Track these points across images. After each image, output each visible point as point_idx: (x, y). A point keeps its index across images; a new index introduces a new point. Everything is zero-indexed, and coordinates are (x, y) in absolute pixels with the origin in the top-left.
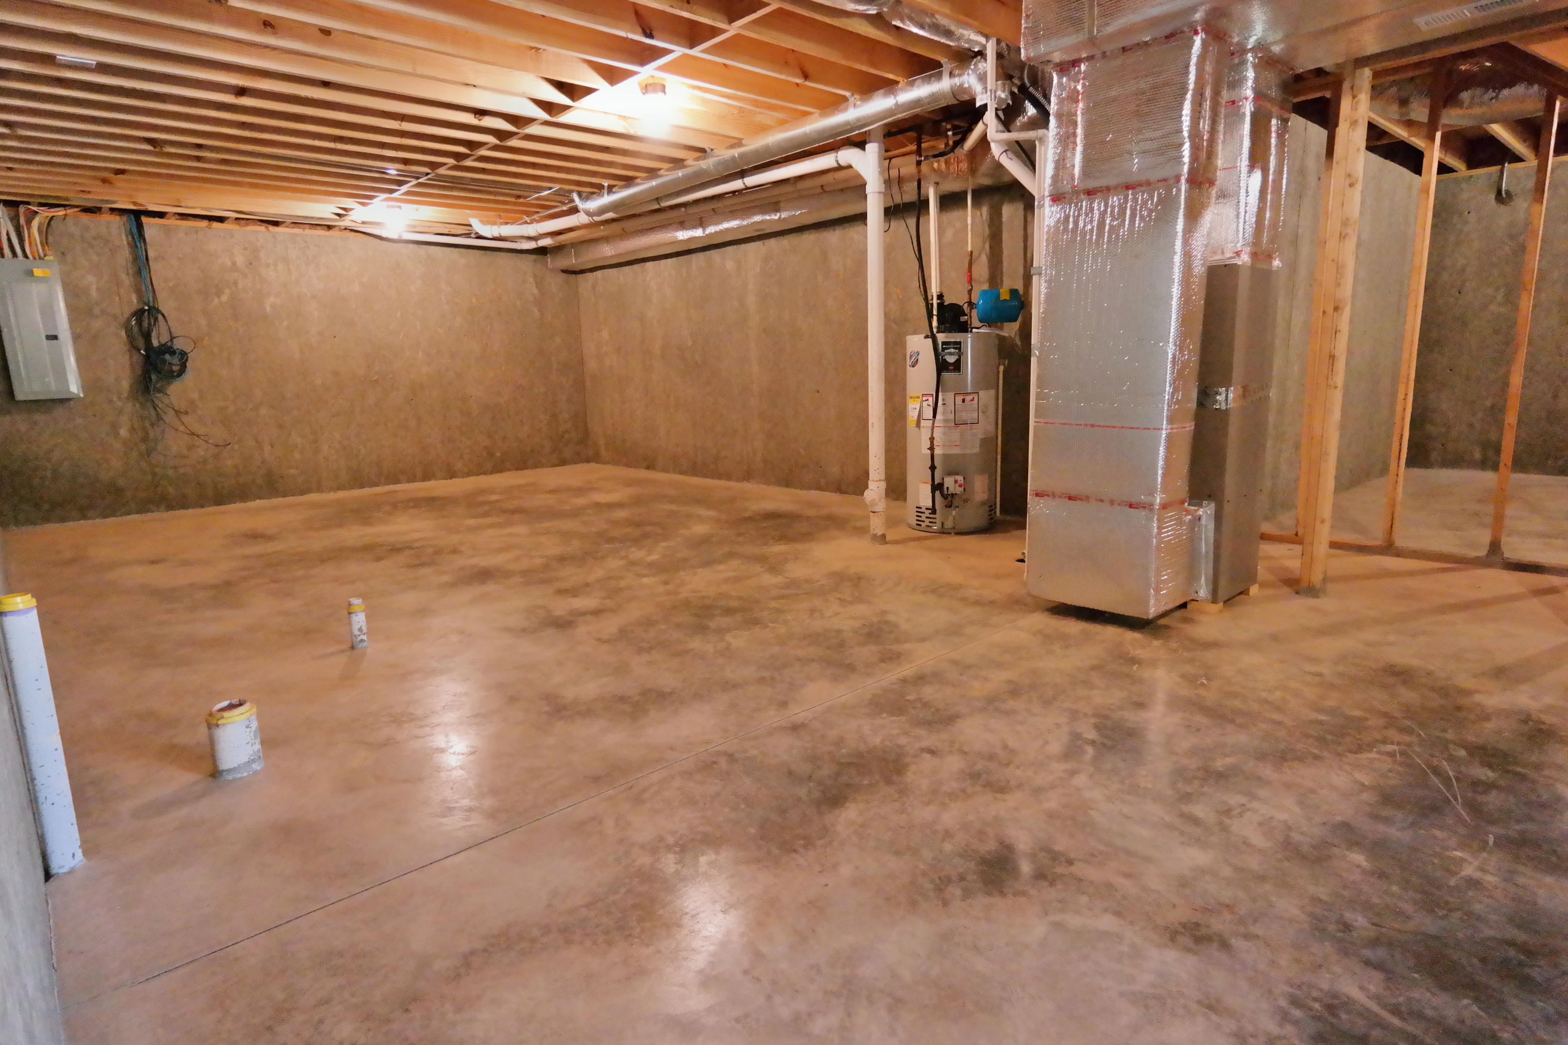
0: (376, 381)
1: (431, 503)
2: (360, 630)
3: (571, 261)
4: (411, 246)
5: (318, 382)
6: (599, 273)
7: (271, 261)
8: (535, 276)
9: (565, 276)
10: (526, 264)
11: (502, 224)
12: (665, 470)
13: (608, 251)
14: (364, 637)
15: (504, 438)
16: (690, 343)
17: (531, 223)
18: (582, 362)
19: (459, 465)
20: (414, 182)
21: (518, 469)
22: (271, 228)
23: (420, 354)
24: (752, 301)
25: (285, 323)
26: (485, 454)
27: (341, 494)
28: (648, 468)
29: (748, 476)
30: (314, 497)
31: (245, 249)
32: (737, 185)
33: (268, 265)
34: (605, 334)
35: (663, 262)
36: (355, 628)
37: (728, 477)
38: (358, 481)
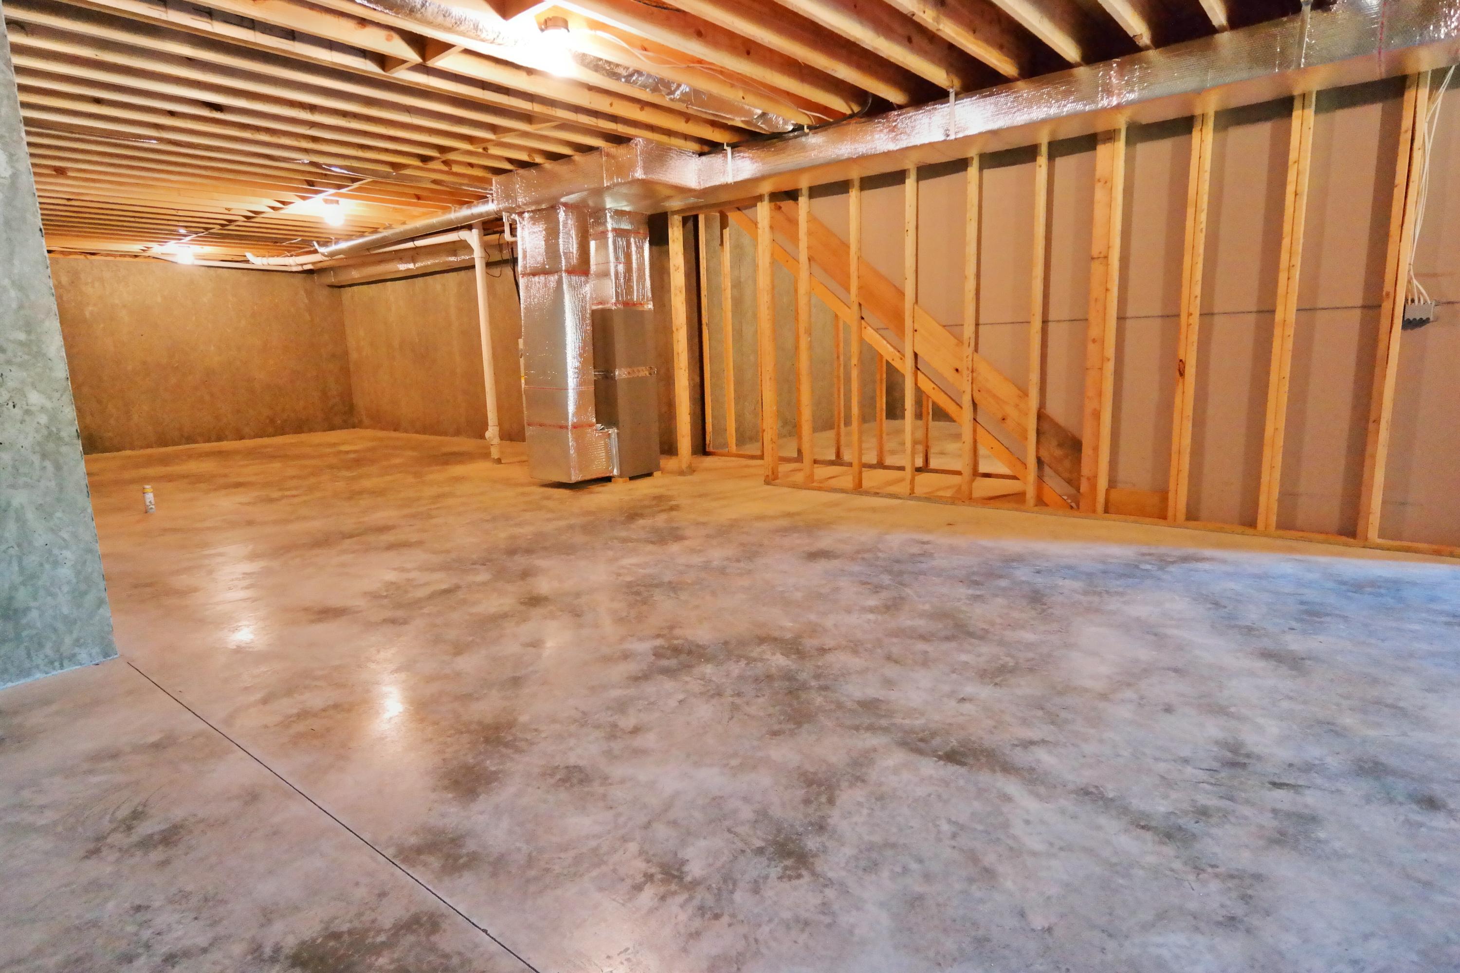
0: (177, 367)
1: (220, 454)
2: (150, 502)
3: (332, 279)
4: (203, 268)
5: (130, 368)
6: (355, 288)
7: (89, 281)
8: (306, 291)
9: (331, 289)
10: (297, 280)
11: (269, 256)
12: (406, 431)
13: (356, 274)
14: (153, 507)
15: (283, 410)
16: (417, 340)
17: (291, 256)
18: (346, 353)
19: (247, 430)
20: (195, 236)
21: (295, 433)
22: (89, 256)
23: (212, 348)
24: (453, 312)
25: (102, 326)
26: (268, 421)
27: (149, 451)
28: (395, 430)
29: (457, 433)
30: (128, 453)
31: (68, 272)
32: (410, 245)
33: (87, 284)
34: (362, 333)
35: (397, 282)
36: (148, 501)
37: (445, 433)
38: (163, 441)
